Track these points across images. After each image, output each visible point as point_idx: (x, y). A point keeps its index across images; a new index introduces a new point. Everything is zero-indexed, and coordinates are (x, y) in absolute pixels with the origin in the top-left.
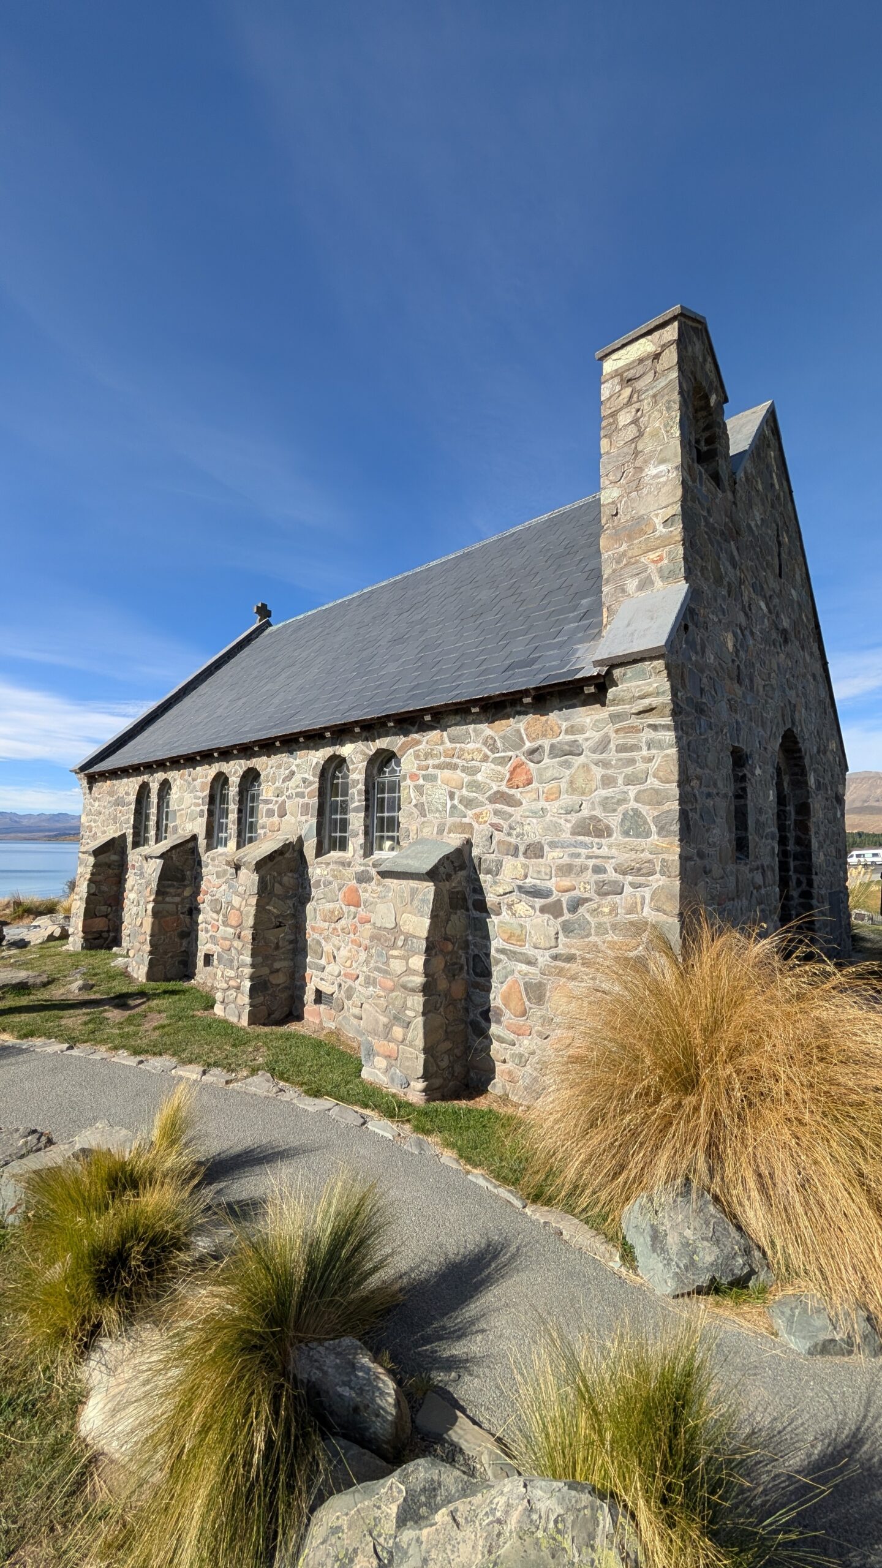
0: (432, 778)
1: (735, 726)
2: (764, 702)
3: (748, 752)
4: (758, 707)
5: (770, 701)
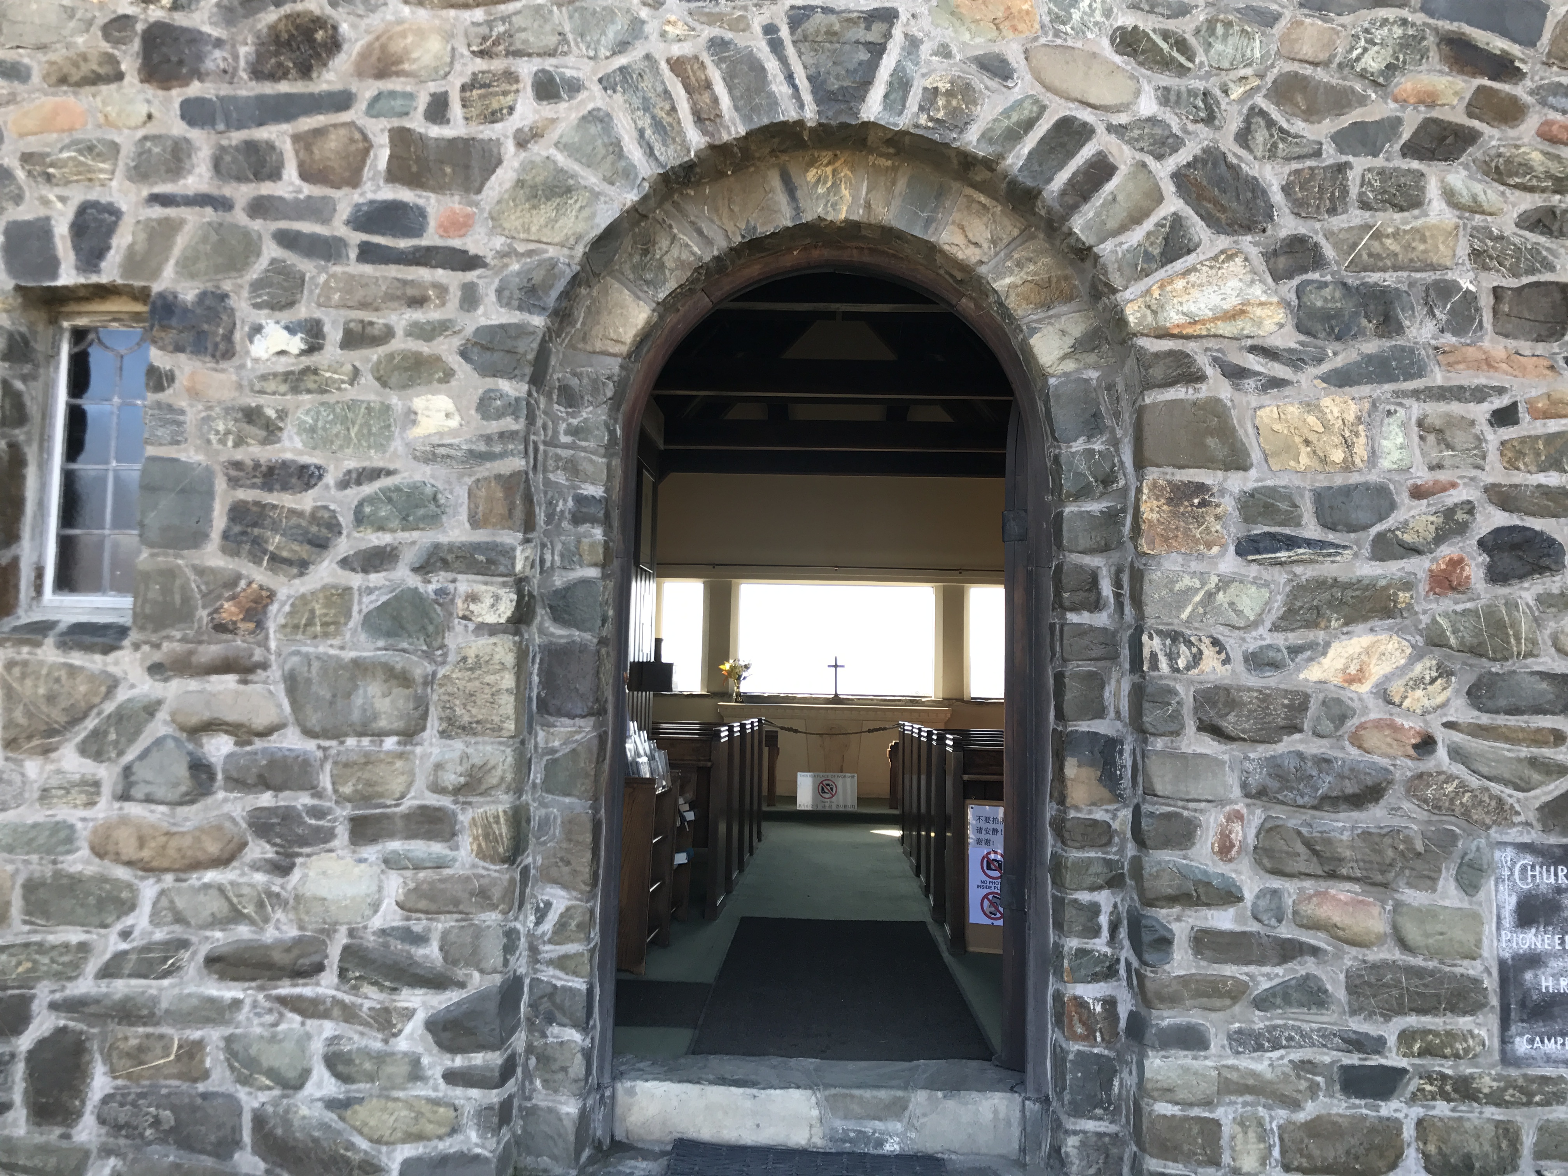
1: (61, 229)
2: (453, 87)
3: (189, 293)
4: (355, 114)
5: (526, 69)
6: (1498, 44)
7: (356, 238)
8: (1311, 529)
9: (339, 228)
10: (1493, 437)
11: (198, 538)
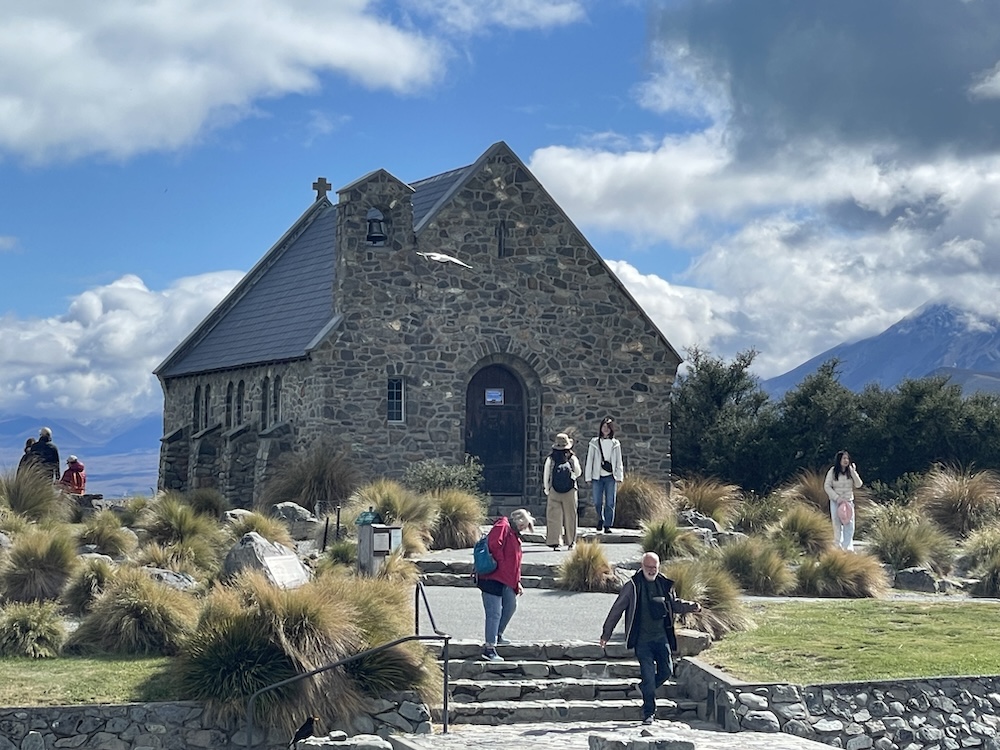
0: (287, 391)
1: (395, 366)
2: (449, 345)
3: (413, 376)
4: (436, 350)
5: (460, 343)
6: (589, 344)
7: (436, 369)
8: (564, 412)
9: (434, 367)
10: (587, 400)
11: (416, 413)
